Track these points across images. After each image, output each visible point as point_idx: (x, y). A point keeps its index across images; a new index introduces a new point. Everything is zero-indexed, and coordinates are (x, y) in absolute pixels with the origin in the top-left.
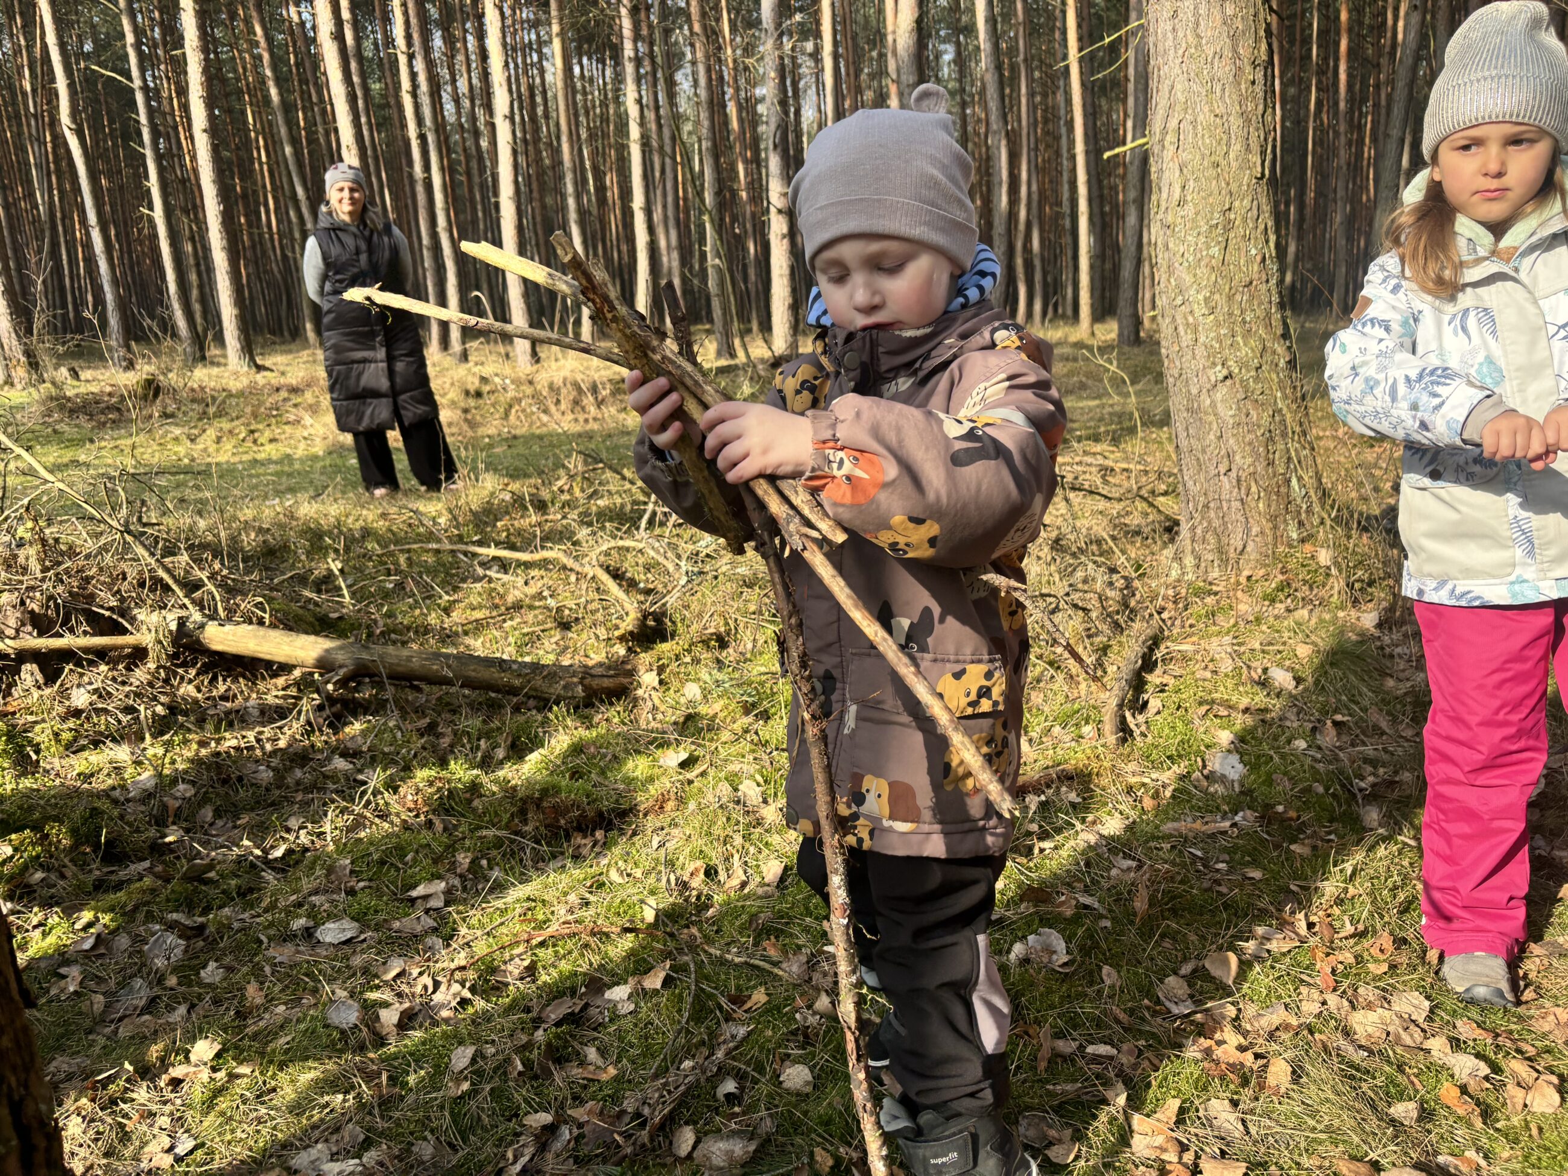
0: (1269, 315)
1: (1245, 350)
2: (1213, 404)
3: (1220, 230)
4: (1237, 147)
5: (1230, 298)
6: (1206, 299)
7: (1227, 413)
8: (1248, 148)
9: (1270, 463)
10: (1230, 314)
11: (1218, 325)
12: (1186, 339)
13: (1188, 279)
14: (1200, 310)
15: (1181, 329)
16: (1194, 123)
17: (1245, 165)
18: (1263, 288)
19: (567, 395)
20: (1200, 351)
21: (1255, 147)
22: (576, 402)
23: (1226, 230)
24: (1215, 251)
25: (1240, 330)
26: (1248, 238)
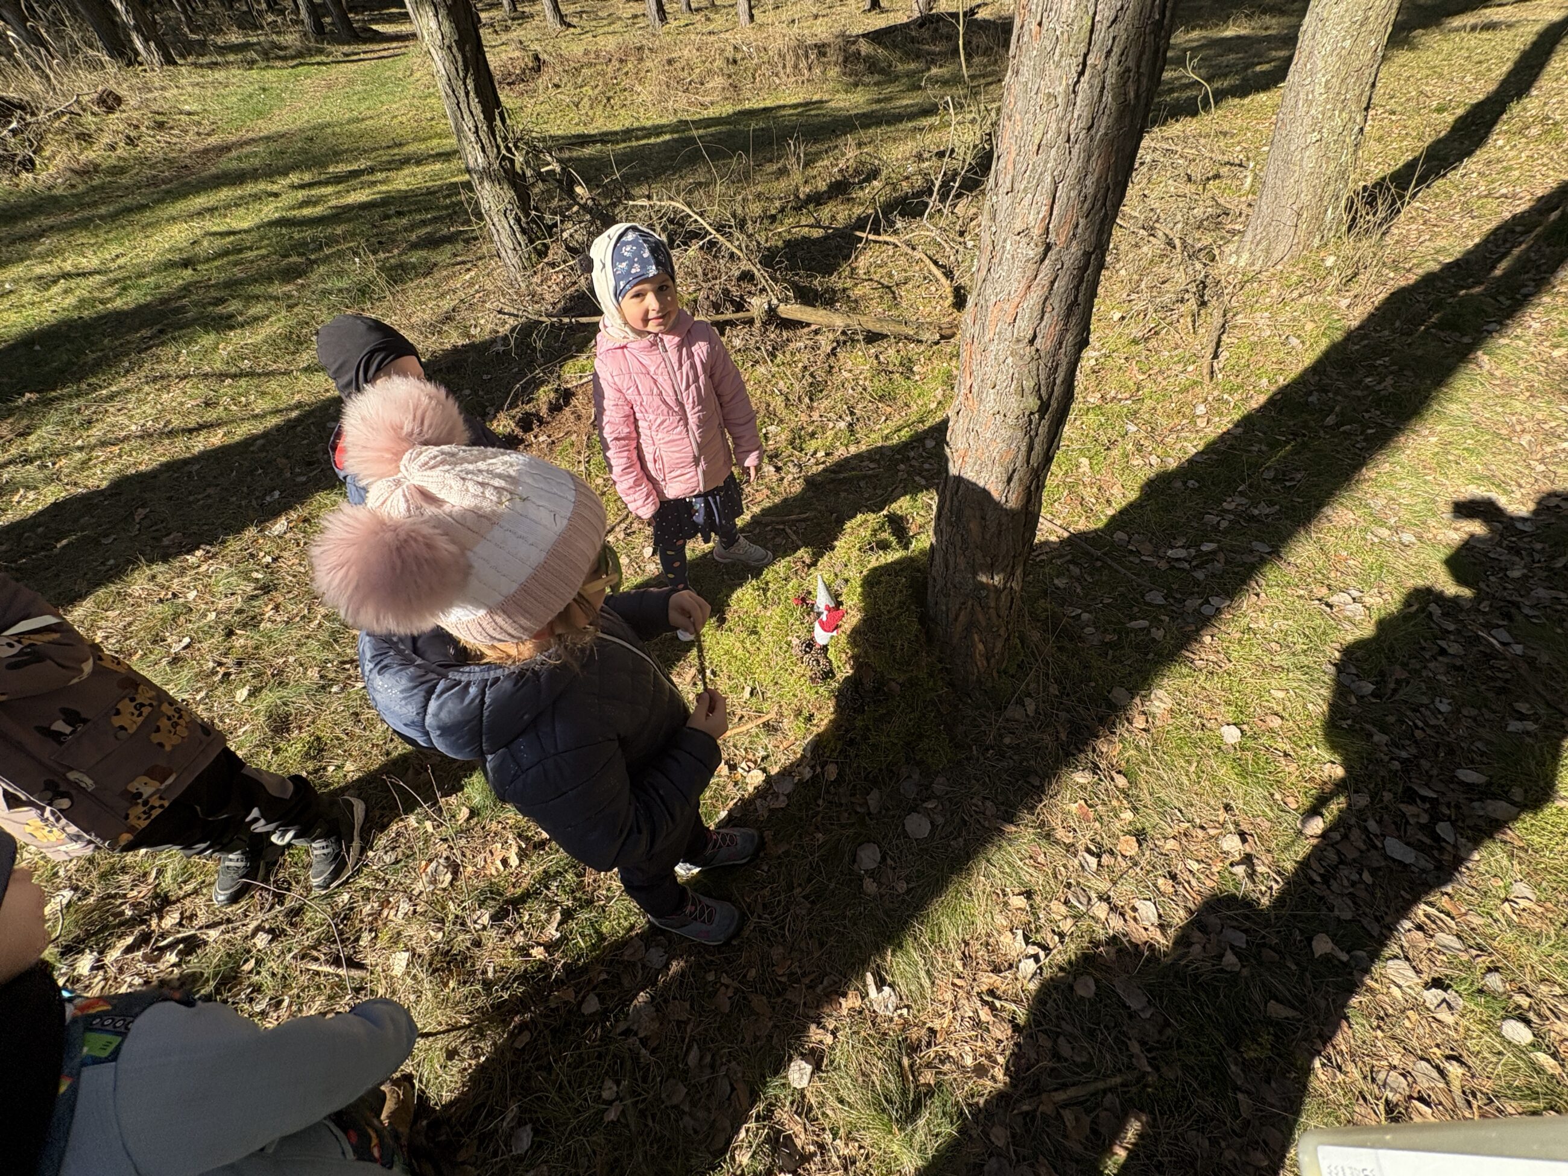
0: (1363, 91)
1: (1337, 120)
2: (1302, 159)
3: (1357, 26)
5: (1343, 80)
6: (1327, 82)
7: (1309, 165)
9: (1321, 200)
10: (1338, 93)
11: (1327, 101)
12: (1302, 109)
13: (1321, 65)
14: (1321, 89)
15: (1301, 103)
18: (1367, 72)
19: (790, 60)
20: (1308, 121)
22: (796, 66)
23: (1361, 25)
24: (1348, 43)
25: (1339, 105)
26: (1372, 32)
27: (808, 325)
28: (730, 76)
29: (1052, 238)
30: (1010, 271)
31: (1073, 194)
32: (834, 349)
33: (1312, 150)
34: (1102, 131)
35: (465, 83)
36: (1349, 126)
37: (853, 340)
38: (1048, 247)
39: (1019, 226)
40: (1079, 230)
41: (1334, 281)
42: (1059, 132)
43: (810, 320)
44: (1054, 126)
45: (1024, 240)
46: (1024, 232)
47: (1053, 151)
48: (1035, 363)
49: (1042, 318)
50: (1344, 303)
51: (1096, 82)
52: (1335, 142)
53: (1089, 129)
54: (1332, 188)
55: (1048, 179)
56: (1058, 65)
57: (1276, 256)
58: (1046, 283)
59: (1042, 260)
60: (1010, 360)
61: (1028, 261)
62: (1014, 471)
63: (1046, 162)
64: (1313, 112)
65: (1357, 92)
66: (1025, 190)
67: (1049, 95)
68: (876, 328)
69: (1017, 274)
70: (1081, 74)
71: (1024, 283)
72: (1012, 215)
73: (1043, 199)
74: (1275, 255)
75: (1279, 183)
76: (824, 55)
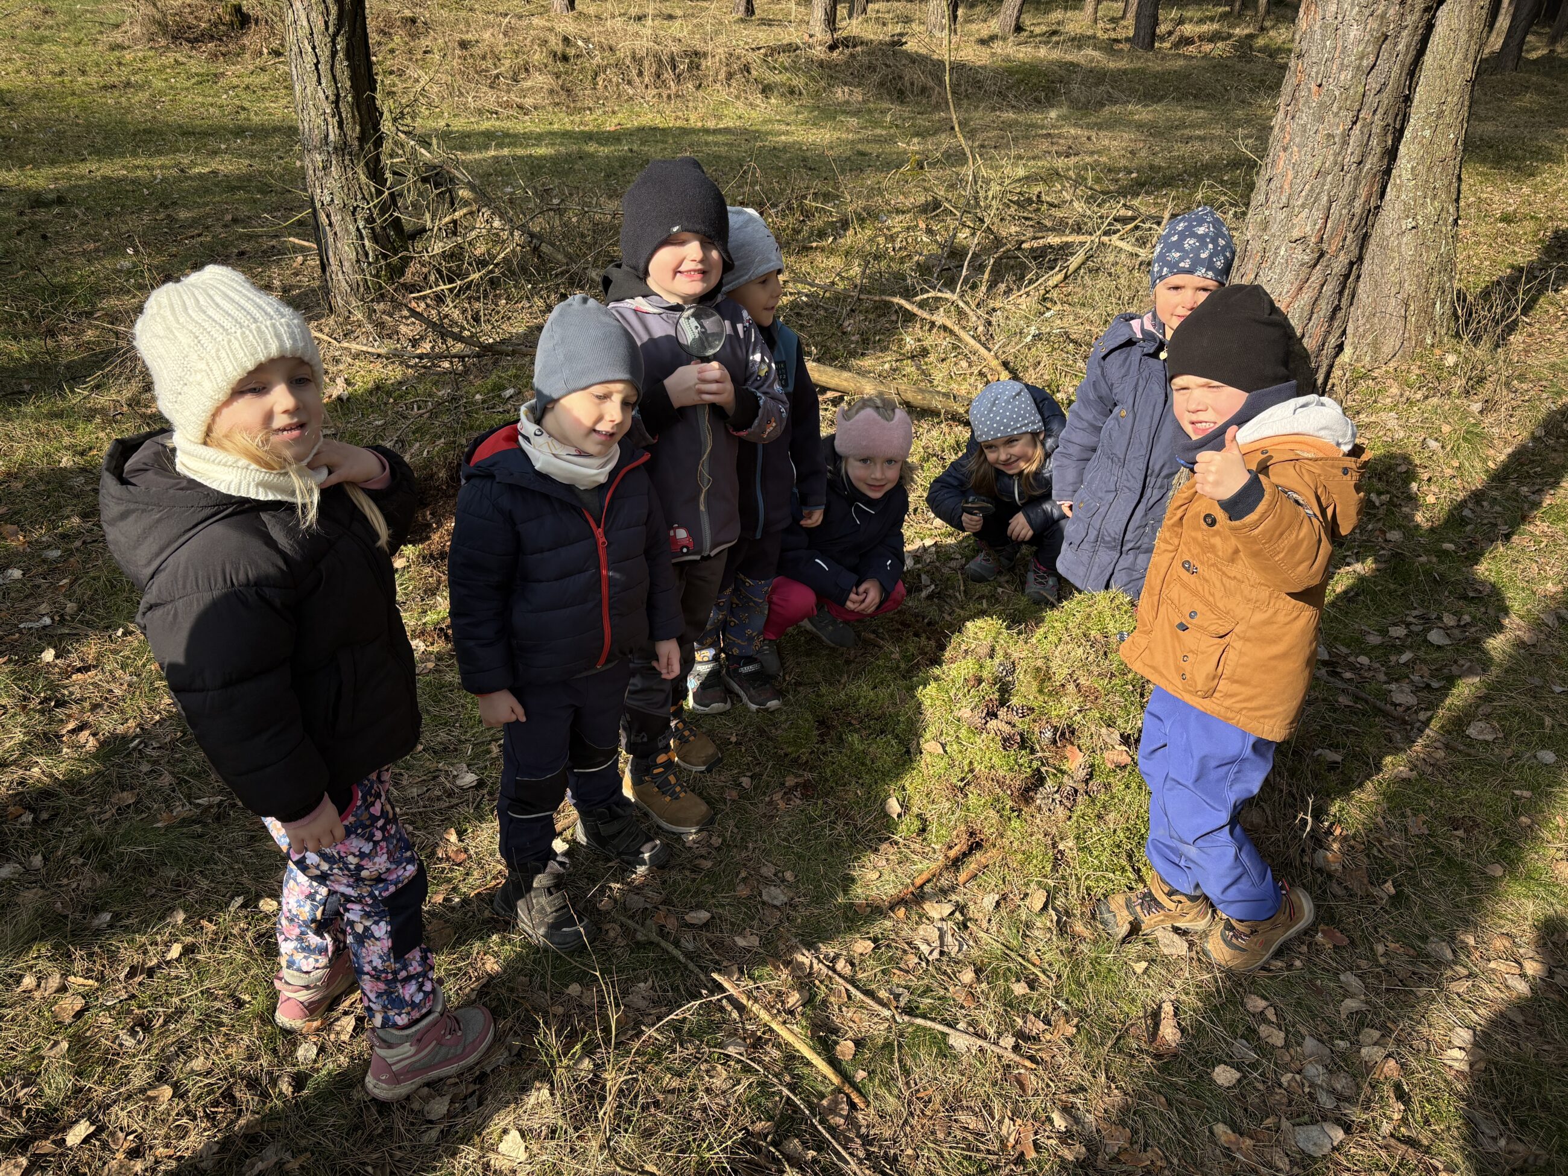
0: (1451, 183)
1: (1430, 208)
2: (1399, 245)
3: (1433, 118)
4: (1459, 56)
6: (1413, 168)
7: (1408, 253)
8: (1466, 59)
9: (1427, 291)
10: (1426, 181)
14: (1407, 175)
17: (1462, 70)
18: (1452, 163)
19: (649, 67)
20: (1399, 206)
21: (1471, 59)
22: (657, 76)
23: (1438, 117)
24: (1427, 133)
25: (1430, 194)
26: (1449, 126)
28: (558, 76)
29: (1325, 246)
30: (1282, 274)
31: (1344, 212)
33: (1407, 238)
34: (1368, 166)
35: (333, 41)
36: (1444, 215)
39: (1296, 234)
40: (1348, 242)
42: (1336, 163)
44: (1331, 158)
45: (1300, 248)
46: (1302, 240)
47: (1330, 178)
49: (1310, 319)
50: (1476, 407)
51: (1366, 130)
52: (1432, 230)
54: (1436, 279)
55: (1325, 199)
56: (1336, 115)
57: (1387, 350)
58: (1317, 286)
59: (1315, 265)
61: (1302, 265)
63: (1323, 185)
64: (1403, 197)
65: (1446, 182)
66: (1303, 206)
67: (1329, 135)
69: (1290, 276)
70: (1354, 123)
71: (1293, 286)
72: (1287, 226)
73: (1318, 214)
74: (1385, 349)
75: (1377, 269)
76: (698, 68)
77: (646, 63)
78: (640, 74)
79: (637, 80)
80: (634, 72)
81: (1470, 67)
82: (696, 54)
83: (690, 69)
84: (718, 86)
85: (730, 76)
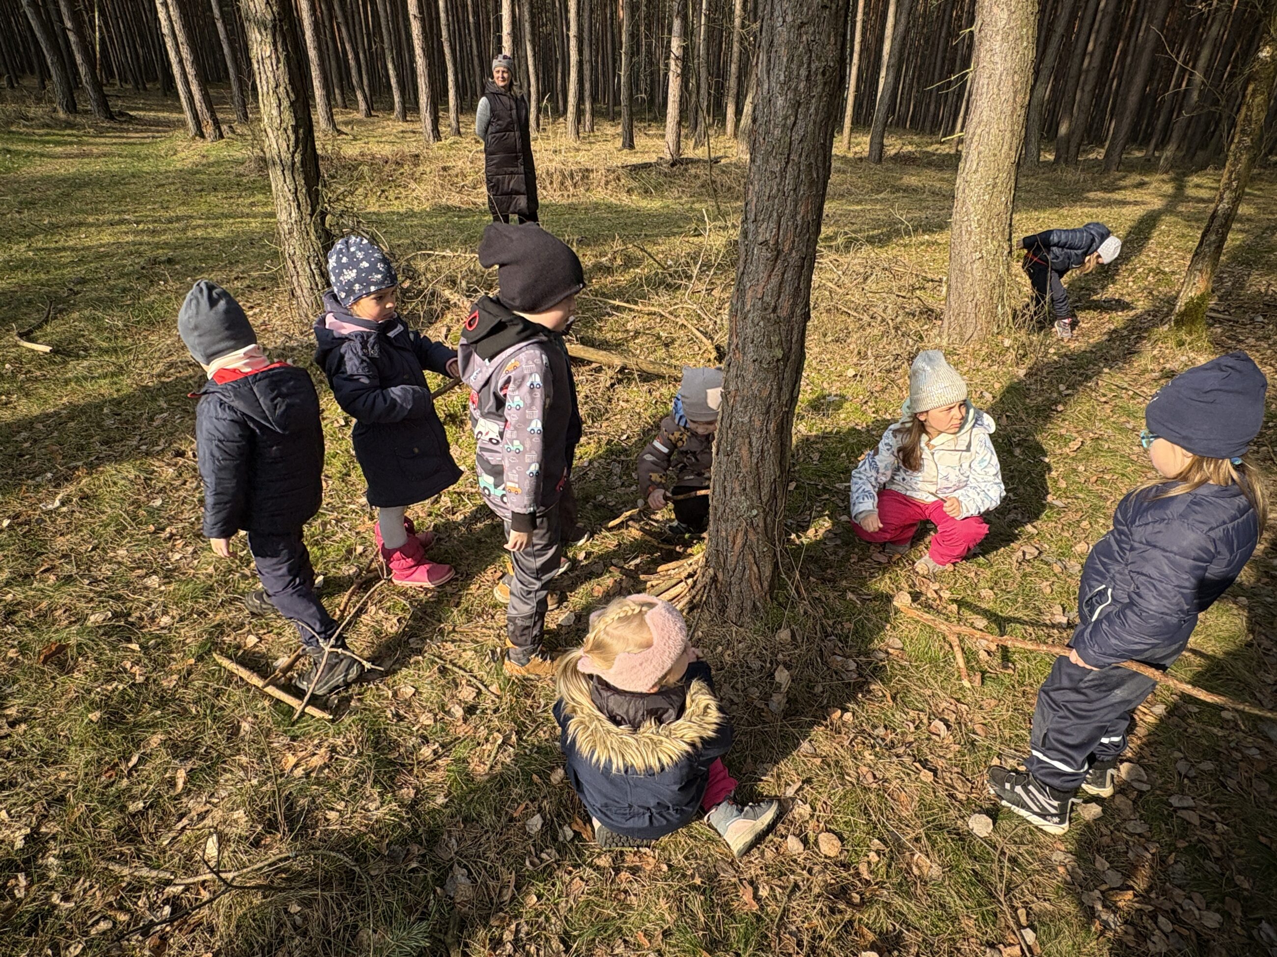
1: (991, 245)
2: (972, 270)
3: (990, 187)
4: (1006, 147)
5: (989, 220)
6: (979, 220)
7: (978, 274)
8: (1010, 149)
9: (991, 298)
10: (988, 228)
11: (981, 232)
12: (965, 237)
13: (972, 209)
14: (974, 224)
16: (988, 133)
17: (1008, 156)
18: (1004, 216)
19: (557, 178)
20: (971, 244)
21: (1014, 148)
22: (562, 184)
23: (994, 187)
24: (987, 197)
25: (990, 236)
26: (1001, 192)
27: (590, 363)
29: (781, 247)
30: (757, 267)
31: (790, 224)
32: (612, 385)
33: (977, 264)
34: (802, 192)
35: (293, 156)
36: (1000, 250)
37: (629, 379)
38: (779, 252)
39: (760, 239)
40: (796, 244)
41: (1011, 356)
42: (779, 190)
43: (593, 358)
44: (775, 187)
45: (765, 248)
46: (765, 243)
47: (777, 200)
48: (777, 326)
49: (779, 297)
51: (796, 168)
52: (993, 260)
53: (795, 190)
54: (997, 291)
55: (775, 214)
56: (775, 158)
58: (780, 274)
59: (776, 260)
60: (762, 323)
61: (768, 260)
62: (770, 405)
63: (773, 206)
64: (973, 239)
66: (763, 220)
68: (651, 369)
69: (762, 267)
70: (787, 163)
71: (766, 275)
72: (756, 233)
73: (773, 225)
76: (588, 178)
77: (555, 176)
78: (551, 183)
79: (549, 187)
80: (547, 182)
81: (1013, 154)
82: (587, 170)
83: (582, 179)
84: (599, 189)
85: (607, 183)
